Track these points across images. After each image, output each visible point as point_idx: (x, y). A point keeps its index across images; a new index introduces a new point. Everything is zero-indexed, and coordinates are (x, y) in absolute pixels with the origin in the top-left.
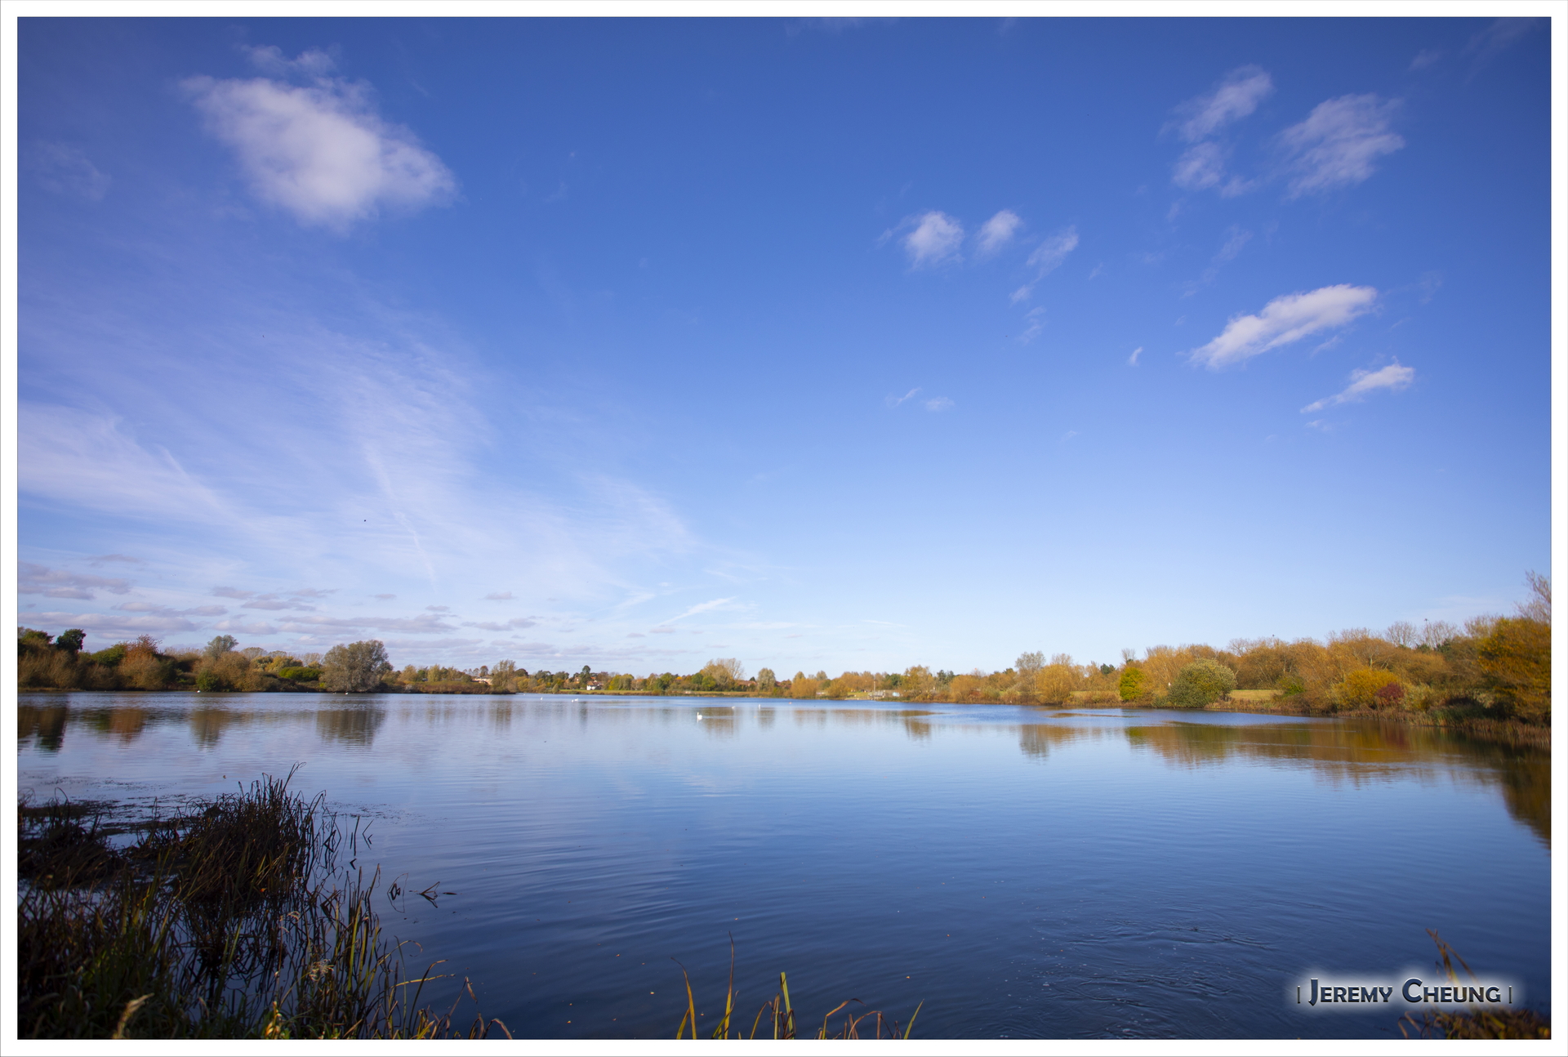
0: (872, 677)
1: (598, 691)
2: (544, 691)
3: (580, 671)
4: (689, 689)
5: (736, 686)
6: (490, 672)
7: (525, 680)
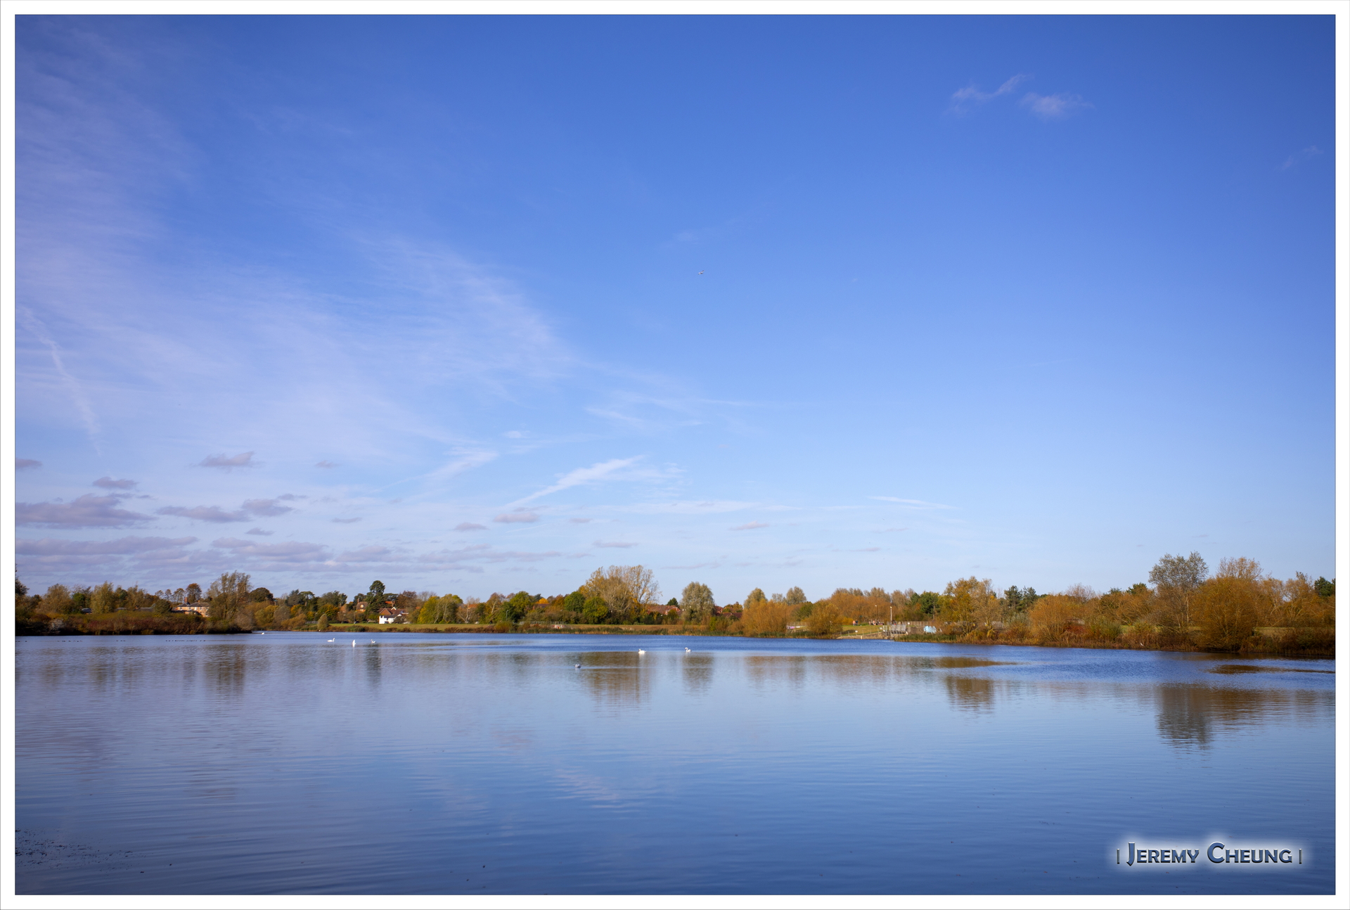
0: (887, 598)
1: (399, 626)
2: (303, 627)
3: (365, 591)
4: (560, 620)
5: (644, 614)
6: (204, 595)
7: (269, 607)
